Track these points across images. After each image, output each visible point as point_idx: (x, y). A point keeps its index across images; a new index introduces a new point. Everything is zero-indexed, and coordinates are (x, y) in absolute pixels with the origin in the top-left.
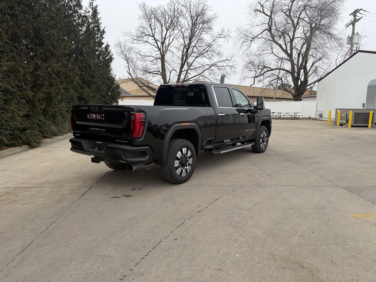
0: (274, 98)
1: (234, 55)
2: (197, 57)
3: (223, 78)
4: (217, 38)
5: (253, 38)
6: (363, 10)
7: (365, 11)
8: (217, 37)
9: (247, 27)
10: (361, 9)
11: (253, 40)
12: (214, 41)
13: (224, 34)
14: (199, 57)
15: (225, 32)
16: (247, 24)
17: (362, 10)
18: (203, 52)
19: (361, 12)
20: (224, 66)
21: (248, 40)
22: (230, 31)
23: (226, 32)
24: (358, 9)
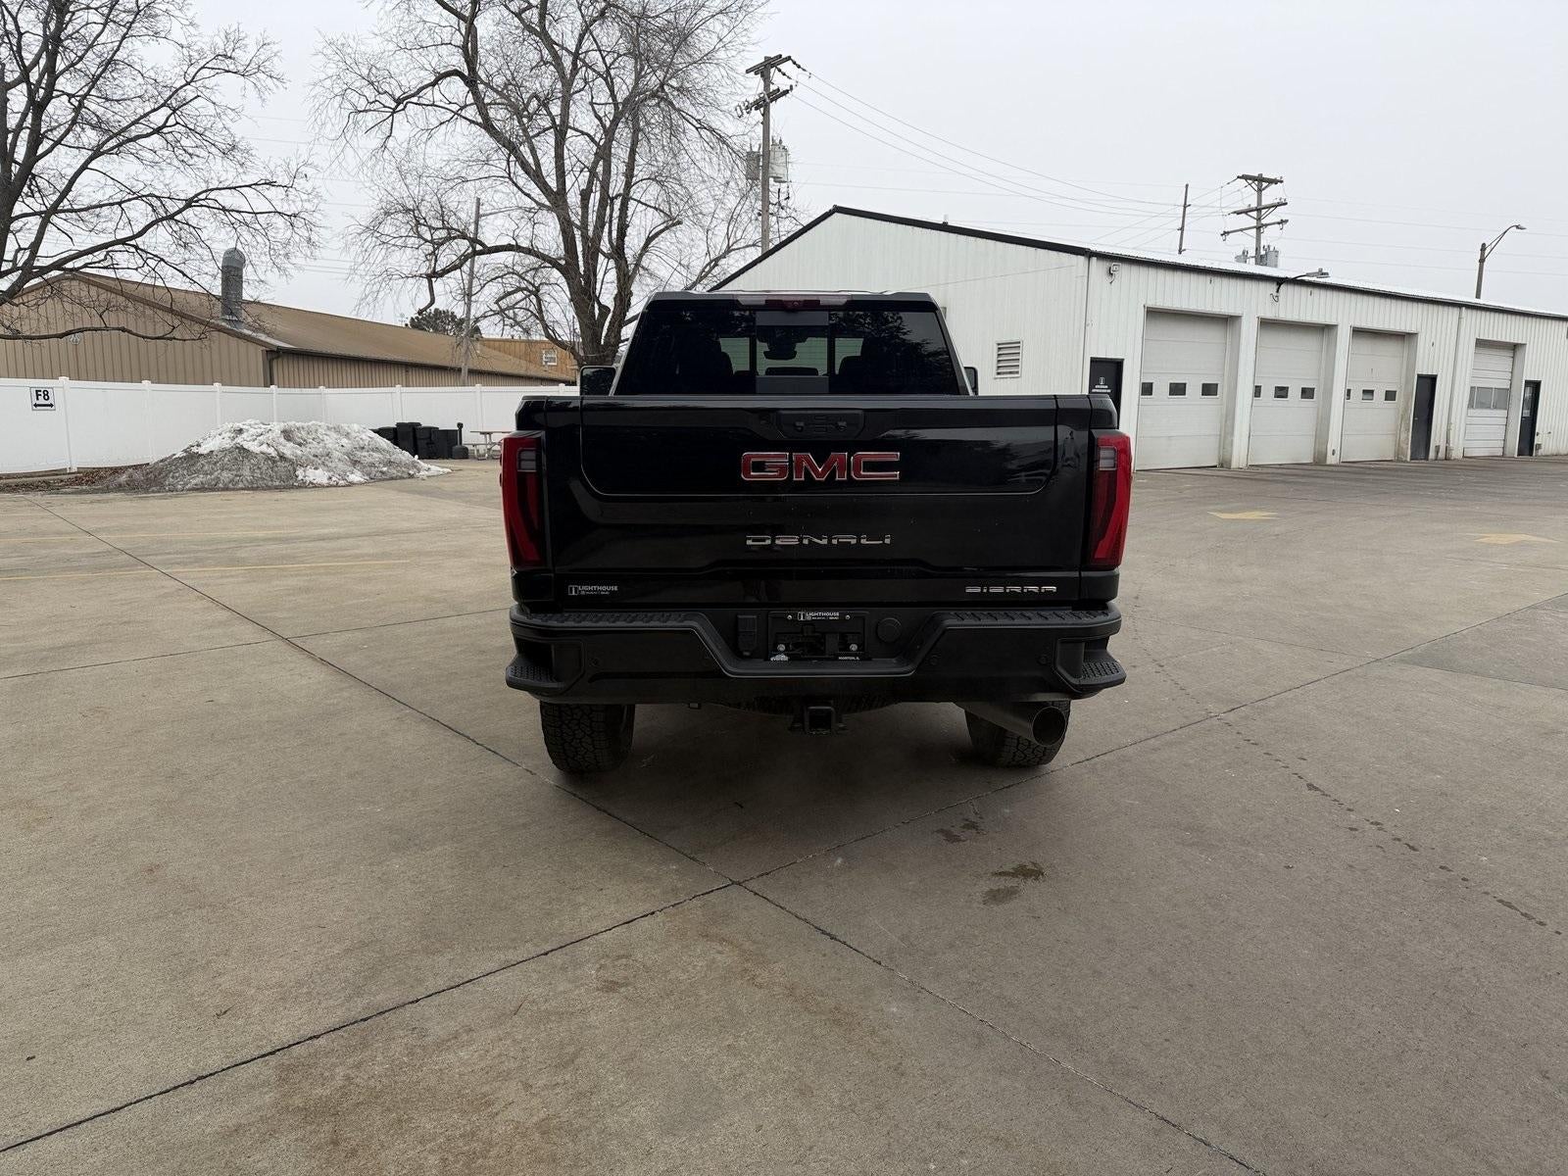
0: (464, 372)
1: (305, 164)
2: (97, 153)
3: (232, 270)
4: (206, 72)
5: (398, 101)
6: (794, 63)
7: (799, 67)
8: (203, 67)
9: (374, 46)
10: (789, 58)
11: (401, 107)
12: (188, 84)
13: (243, 57)
14: (107, 152)
15: (246, 46)
16: (377, 32)
17: (790, 62)
18: (134, 131)
19: (783, 67)
20: (256, 211)
21: (377, 105)
22: (275, 48)
23: (252, 50)
24: (780, 56)
